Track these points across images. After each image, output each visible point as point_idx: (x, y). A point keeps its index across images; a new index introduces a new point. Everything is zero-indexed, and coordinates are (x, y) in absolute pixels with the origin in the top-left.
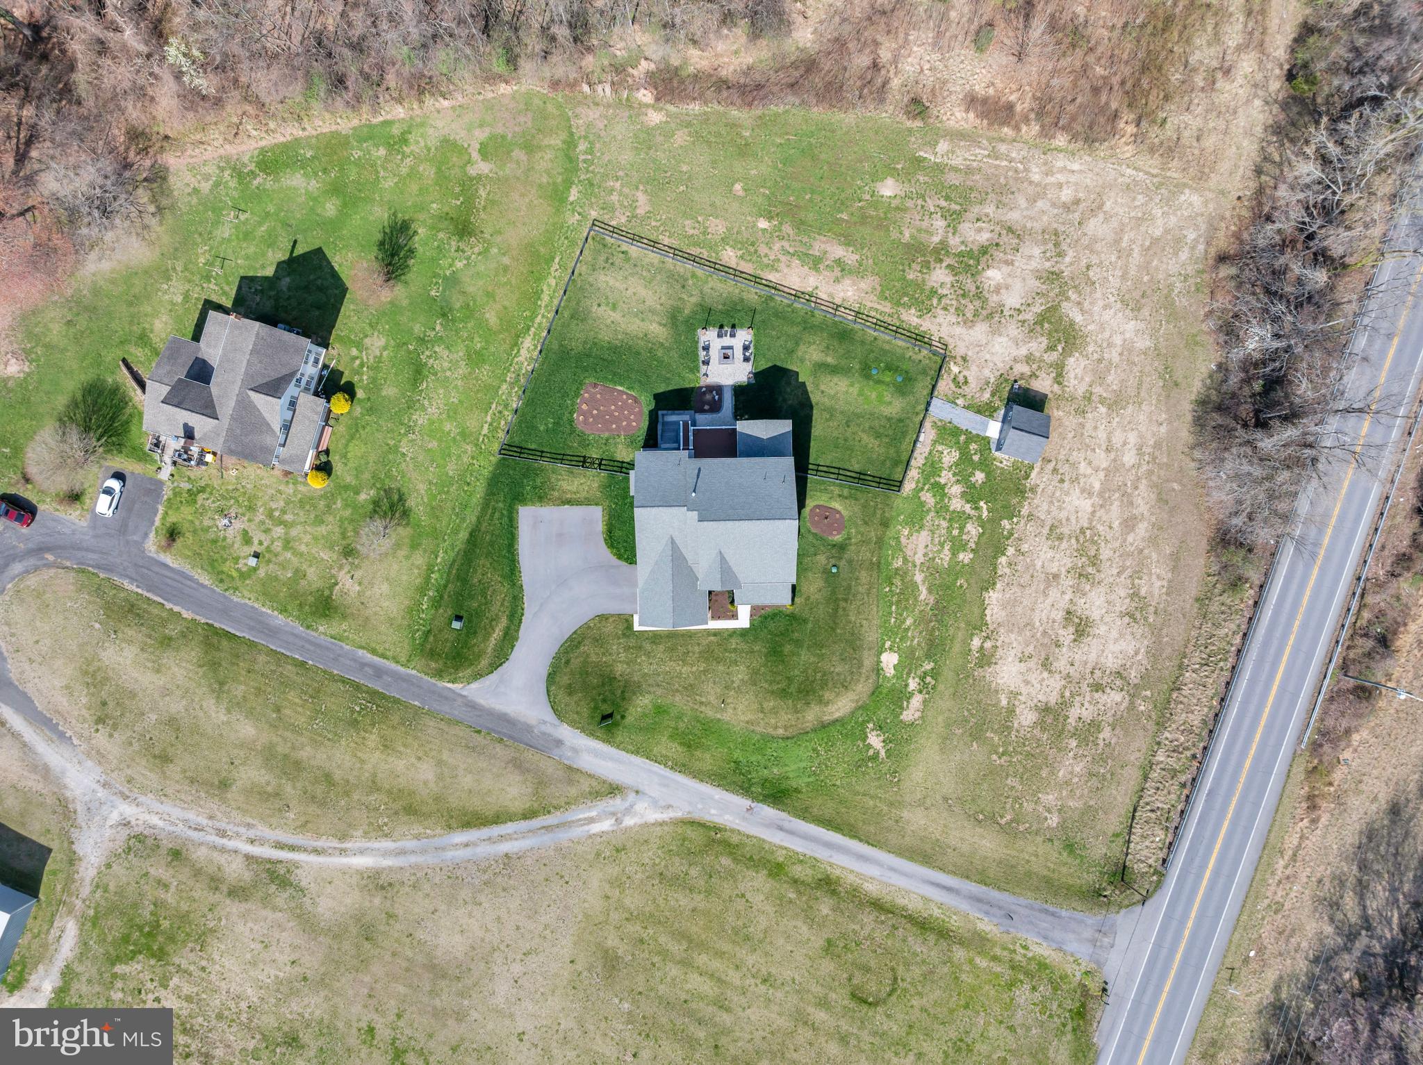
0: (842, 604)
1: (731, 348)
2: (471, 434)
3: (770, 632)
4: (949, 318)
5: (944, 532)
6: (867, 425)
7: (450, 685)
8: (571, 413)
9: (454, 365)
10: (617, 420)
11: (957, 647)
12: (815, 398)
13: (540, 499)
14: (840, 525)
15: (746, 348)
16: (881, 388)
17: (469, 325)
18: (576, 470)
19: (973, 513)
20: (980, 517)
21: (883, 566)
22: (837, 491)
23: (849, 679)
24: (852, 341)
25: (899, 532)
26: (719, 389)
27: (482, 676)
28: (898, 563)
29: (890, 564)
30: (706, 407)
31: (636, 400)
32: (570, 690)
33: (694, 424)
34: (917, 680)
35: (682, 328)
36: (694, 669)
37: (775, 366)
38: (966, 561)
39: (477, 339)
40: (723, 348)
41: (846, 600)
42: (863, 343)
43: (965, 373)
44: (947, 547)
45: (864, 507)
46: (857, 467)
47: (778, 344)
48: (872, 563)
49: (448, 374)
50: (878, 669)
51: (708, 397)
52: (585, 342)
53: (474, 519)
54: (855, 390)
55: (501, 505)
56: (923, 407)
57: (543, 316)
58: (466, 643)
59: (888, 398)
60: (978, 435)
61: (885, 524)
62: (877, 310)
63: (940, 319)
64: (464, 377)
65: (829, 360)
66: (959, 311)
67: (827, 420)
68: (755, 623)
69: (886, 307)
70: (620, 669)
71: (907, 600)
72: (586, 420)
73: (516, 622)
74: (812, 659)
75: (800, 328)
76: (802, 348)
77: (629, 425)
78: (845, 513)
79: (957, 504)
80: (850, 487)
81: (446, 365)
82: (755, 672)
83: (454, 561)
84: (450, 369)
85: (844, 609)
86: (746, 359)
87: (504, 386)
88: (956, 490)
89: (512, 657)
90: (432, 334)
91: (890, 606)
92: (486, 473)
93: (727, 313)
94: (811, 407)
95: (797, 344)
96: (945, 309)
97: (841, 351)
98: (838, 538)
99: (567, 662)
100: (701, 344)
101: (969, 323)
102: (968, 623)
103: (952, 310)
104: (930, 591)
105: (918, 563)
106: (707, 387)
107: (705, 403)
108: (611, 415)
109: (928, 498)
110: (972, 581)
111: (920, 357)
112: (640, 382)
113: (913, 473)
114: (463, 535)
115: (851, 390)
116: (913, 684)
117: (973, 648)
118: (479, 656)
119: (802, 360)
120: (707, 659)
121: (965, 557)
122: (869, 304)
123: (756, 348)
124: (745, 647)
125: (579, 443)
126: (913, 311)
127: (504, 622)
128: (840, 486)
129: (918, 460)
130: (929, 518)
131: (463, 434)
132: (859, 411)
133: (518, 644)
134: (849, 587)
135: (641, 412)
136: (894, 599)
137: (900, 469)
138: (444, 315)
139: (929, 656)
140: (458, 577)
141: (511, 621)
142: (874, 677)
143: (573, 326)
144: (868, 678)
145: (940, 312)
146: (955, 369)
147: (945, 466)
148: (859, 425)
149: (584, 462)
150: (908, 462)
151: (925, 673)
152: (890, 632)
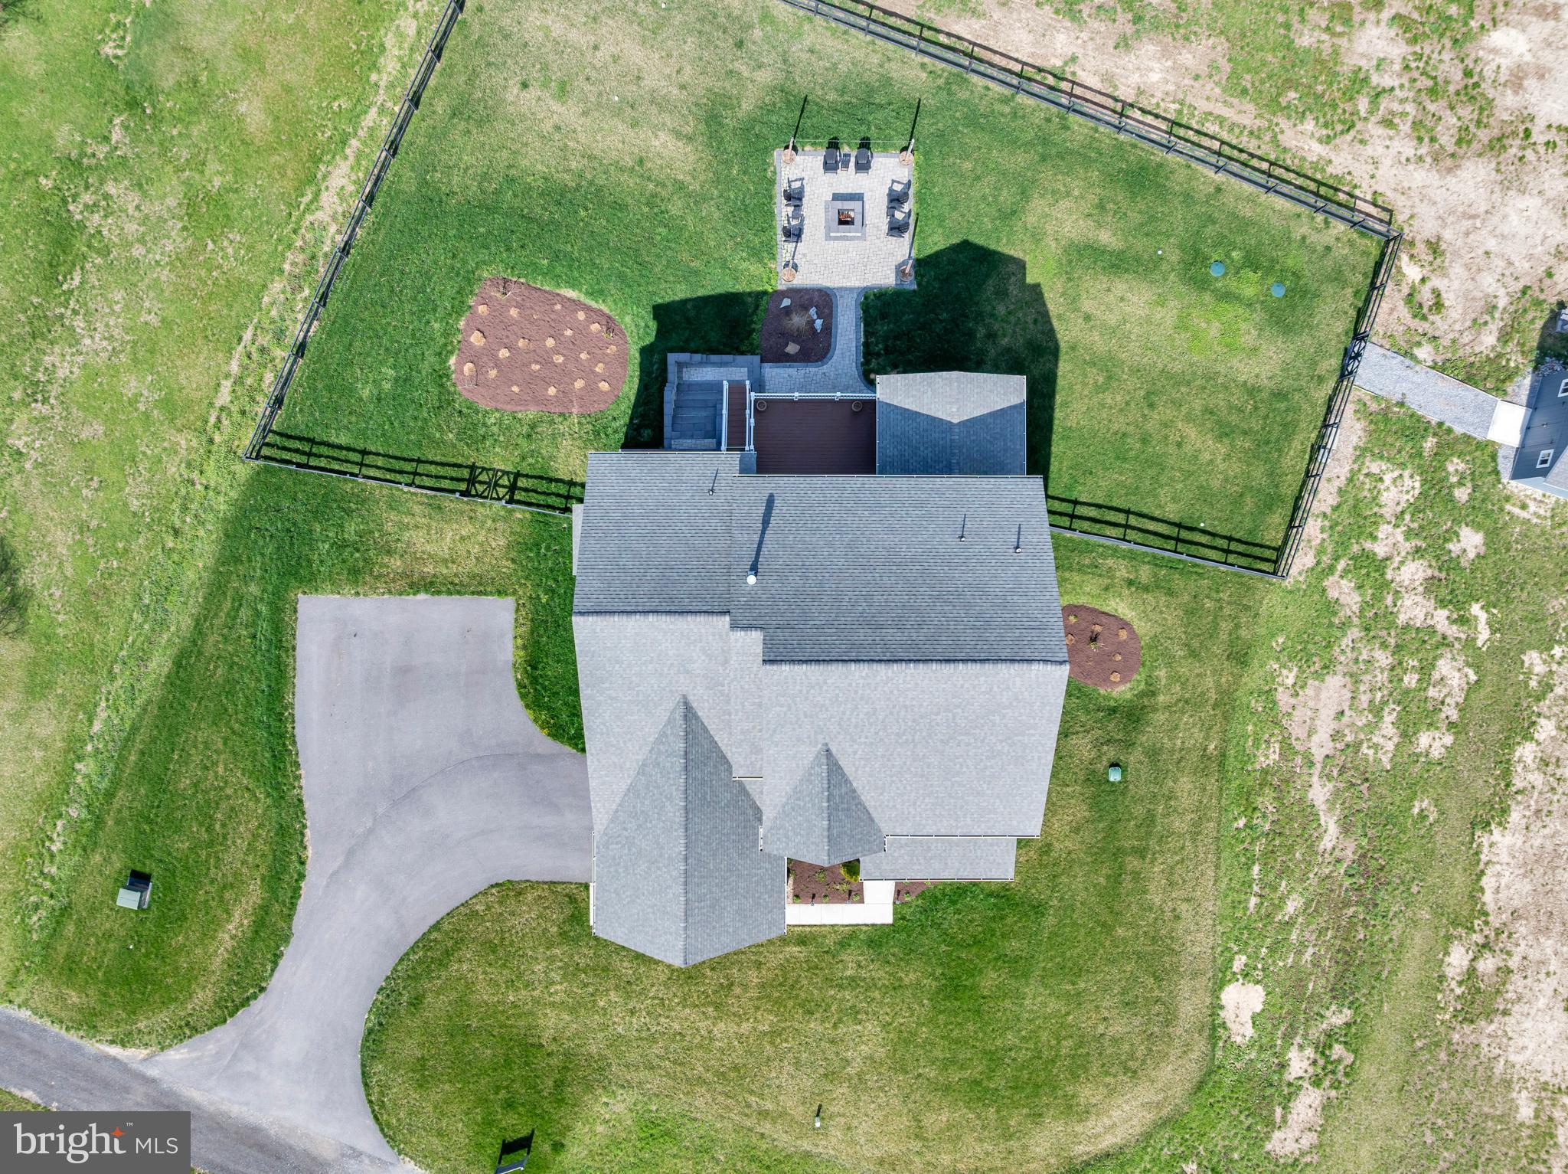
0: (1133, 863)
1: (858, 197)
2: (189, 405)
3: (947, 938)
4: (1397, 145)
5: (1382, 678)
6: (1198, 404)
7: (114, 1051)
8: (442, 355)
9: (154, 228)
10: (563, 376)
11: (1409, 973)
12: (1066, 331)
13: (355, 575)
14: (1130, 658)
15: (896, 200)
16: (1230, 310)
17: (195, 131)
18: (452, 502)
19: (1453, 631)
20: (1470, 642)
21: (1231, 763)
22: (1123, 571)
23: (1141, 1050)
24: (1162, 192)
25: (1272, 676)
26: (823, 300)
27: (195, 1030)
28: (1269, 757)
29: (1250, 758)
30: (792, 348)
31: (610, 325)
32: (423, 1075)
33: (759, 385)
34: (1309, 1052)
35: (735, 146)
36: (746, 1027)
37: (966, 244)
38: (1436, 753)
39: (213, 166)
40: (837, 197)
41: (1141, 853)
42: (1188, 198)
43: (1436, 282)
44: (1389, 718)
45: (1190, 612)
46: (1172, 511)
47: (975, 193)
48: (1205, 757)
49: (138, 251)
50: (1213, 1028)
51: (797, 321)
52: (485, 177)
53: (186, 622)
54: (1167, 316)
55: (254, 589)
56: (1335, 362)
57: (382, 110)
58: (157, 941)
59: (1248, 339)
60: (1467, 438)
61: (1240, 656)
62: (1221, 120)
63: (1375, 149)
64: (179, 262)
65: (1105, 238)
66: (1423, 131)
67: (1099, 389)
68: (907, 912)
69: (1244, 114)
70: (550, 1023)
71: (1290, 850)
72: (479, 370)
73: (285, 895)
74: (1053, 1005)
75: (1033, 156)
76: (1038, 205)
77: (591, 387)
78: (1142, 627)
79: (1414, 609)
80: (1155, 562)
81: (132, 228)
82: (906, 1039)
83: (135, 729)
84: (142, 241)
85: (1136, 876)
86: (897, 229)
87: (277, 286)
88: (1413, 572)
89: (276, 983)
90: (102, 151)
91: (1248, 868)
92: (221, 505)
93: (847, 111)
94: (1055, 352)
95: (1024, 194)
96: (1388, 123)
97: (1135, 217)
98: (1122, 691)
99: (416, 1003)
100: (782, 185)
101: (1446, 160)
102: (1438, 910)
103: (1405, 127)
104: (1346, 828)
105: (1318, 755)
106: (792, 292)
107: (787, 336)
108: (546, 362)
109: (1344, 591)
110: (1451, 805)
111: (1328, 238)
112: (621, 277)
113: (1313, 529)
114: (160, 663)
115: (1159, 313)
116: (1299, 1063)
117: (1450, 972)
118: (191, 977)
119: (1037, 237)
120: (779, 1002)
121: (1433, 742)
122: (1203, 106)
123: (921, 200)
124: (878, 972)
125: (462, 432)
126: (1309, 125)
127: (255, 893)
128: (1132, 557)
129: (1325, 498)
130: (1346, 642)
131: (169, 405)
132: (1178, 367)
133: (289, 951)
134: (1150, 818)
135: (622, 358)
136: (1257, 848)
137: (1277, 519)
138: (133, 104)
139: (1339, 993)
140: (142, 769)
141: (273, 891)
142: (1201, 1045)
143: (456, 136)
144: (1187, 1048)
145: (1374, 130)
146: (1412, 272)
147: (1388, 512)
148: (1177, 404)
149: (472, 481)
150: (1299, 498)
151: (1329, 1035)
152: (1243, 933)
